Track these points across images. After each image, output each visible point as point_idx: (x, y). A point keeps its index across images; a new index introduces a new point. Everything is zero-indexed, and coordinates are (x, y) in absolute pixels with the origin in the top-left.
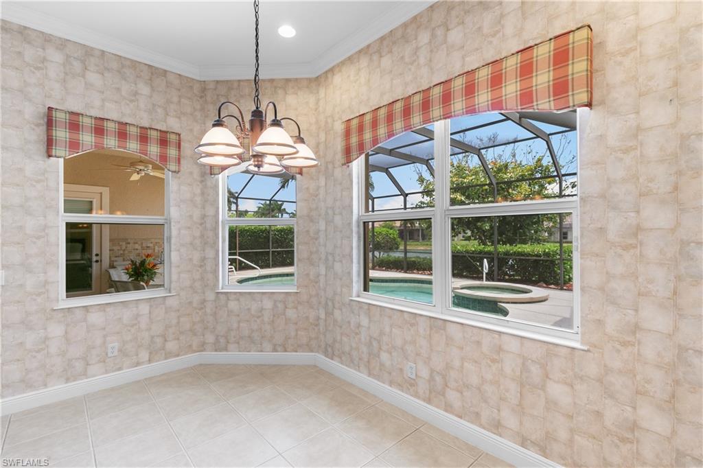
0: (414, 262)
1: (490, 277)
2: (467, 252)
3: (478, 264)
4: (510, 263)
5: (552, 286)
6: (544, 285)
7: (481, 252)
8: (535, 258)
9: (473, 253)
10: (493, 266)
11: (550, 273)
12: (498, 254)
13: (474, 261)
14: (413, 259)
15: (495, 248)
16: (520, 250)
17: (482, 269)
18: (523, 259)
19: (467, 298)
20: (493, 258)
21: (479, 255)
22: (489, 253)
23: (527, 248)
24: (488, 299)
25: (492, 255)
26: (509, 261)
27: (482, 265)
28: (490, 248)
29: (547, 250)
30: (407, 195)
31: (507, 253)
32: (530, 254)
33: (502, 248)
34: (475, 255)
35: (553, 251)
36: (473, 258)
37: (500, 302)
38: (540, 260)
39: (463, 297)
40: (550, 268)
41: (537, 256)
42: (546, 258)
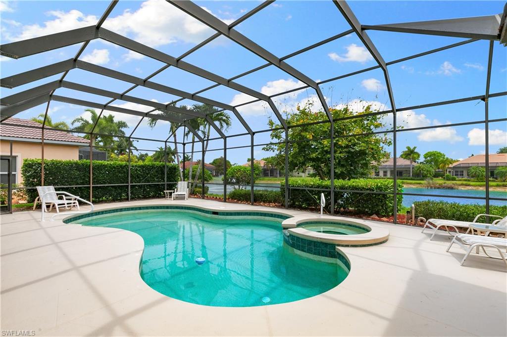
0: (261, 195)
1: (327, 210)
2: (307, 186)
3: (316, 197)
4: (345, 196)
5: (384, 219)
6: (377, 217)
7: (318, 187)
8: (368, 191)
9: (312, 187)
10: (329, 199)
11: (382, 206)
12: (334, 189)
13: (313, 195)
14: (261, 192)
15: (332, 182)
16: (354, 184)
17: (320, 202)
18: (357, 193)
19: (302, 239)
20: (330, 192)
21: (317, 189)
22: (327, 187)
23: (361, 182)
24: (324, 241)
25: (328, 190)
26: (344, 194)
27: (320, 199)
28: (327, 182)
29: (379, 184)
30: (254, 133)
31: (342, 188)
32: (363, 188)
33: (339, 182)
34: (314, 189)
35: (384, 185)
36: (311, 191)
37: (339, 245)
38: (373, 194)
39: (298, 238)
40: (382, 202)
41: (370, 189)
42: (379, 192)
